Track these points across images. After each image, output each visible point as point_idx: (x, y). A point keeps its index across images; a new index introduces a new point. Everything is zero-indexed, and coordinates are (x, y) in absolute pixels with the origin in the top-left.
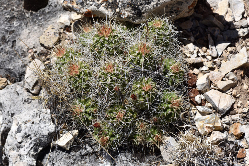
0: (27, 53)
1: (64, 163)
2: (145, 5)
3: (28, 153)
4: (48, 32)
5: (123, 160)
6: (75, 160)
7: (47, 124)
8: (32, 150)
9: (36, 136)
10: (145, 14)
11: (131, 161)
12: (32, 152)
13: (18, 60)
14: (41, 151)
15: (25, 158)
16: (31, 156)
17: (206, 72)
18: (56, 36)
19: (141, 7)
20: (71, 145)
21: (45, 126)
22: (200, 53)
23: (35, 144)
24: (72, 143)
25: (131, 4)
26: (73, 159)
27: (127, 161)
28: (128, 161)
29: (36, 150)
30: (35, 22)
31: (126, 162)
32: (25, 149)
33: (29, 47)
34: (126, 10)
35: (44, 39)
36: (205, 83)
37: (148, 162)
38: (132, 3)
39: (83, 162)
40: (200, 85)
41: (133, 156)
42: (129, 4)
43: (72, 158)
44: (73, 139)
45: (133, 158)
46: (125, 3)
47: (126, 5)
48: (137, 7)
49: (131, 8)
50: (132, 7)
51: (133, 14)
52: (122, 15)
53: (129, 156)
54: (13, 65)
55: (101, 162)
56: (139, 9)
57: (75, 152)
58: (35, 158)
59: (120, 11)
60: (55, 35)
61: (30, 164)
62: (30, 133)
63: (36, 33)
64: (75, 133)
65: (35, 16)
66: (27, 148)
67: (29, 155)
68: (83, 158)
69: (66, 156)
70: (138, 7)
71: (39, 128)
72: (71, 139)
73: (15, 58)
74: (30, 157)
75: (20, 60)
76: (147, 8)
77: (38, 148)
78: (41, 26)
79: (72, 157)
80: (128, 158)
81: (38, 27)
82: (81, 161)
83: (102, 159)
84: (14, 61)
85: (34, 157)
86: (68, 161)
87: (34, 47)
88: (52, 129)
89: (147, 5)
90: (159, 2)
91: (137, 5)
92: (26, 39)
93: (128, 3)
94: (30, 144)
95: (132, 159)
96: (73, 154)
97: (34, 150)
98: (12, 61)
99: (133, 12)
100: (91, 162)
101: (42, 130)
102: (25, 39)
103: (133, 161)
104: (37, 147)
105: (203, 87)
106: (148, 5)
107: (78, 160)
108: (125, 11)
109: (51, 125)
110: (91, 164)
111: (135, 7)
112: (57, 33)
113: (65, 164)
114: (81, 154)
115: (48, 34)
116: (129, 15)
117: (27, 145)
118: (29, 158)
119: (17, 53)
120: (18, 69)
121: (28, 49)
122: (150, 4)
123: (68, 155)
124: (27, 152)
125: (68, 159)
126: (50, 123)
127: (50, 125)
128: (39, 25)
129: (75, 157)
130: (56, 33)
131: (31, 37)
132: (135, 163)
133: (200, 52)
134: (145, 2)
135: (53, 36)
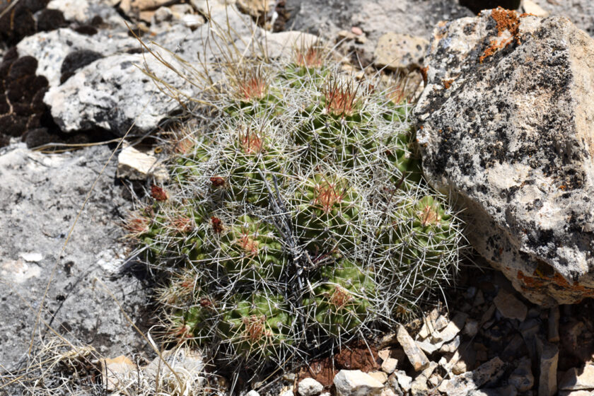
0: (349, 26)
1: (89, 183)
2: (459, 165)
3: (88, 105)
4: (407, 42)
5: (125, 290)
6: (103, 199)
7: (151, 109)
8: (97, 110)
9: (120, 100)
10: (445, 180)
11: (127, 307)
12: (92, 112)
13: (326, 16)
14: (102, 128)
15: (73, 103)
16: (83, 113)
17: (397, 388)
18: (403, 60)
19: (451, 160)
20: (131, 178)
21: (144, 107)
22: (448, 362)
23: (108, 109)
24: (133, 177)
25: (446, 134)
26: (104, 195)
27: (124, 297)
28: (124, 299)
29: (99, 117)
30: (434, 12)
31: (122, 296)
32: (92, 95)
33: (364, 23)
34: (432, 134)
35: (388, 42)
36: (349, 385)
37: (141, 344)
38: (451, 136)
39: (104, 218)
40: (343, 378)
41: (140, 307)
42: (444, 131)
43: (106, 194)
44: (144, 177)
45: (137, 308)
46: (443, 120)
47: (441, 125)
48: (449, 151)
49: (440, 141)
50: (443, 142)
51: (434, 153)
52: (420, 132)
53: (136, 299)
54: (310, 12)
55: (116, 254)
56: (446, 160)
57: (123, 194)
58: (82, 123)
59: (425, 121)
60: (404, 57)
61: (63, 118)
62: (124, 87)
63: (407, 24)
64: (160, 175)
65: (447, 5)
66: (95, 97)
67: (85, 109)
68: (114, 215)
69: (106, 179)
70: (450, 154)
71: (136, 98)
72: (140, 170)
73: (329, 8)
74: (80, 112)
75: (325, 19)
76: (455, 173)
77: (105, 120)
78: (427, 27)
79: (108, 191)
80: (131, 297)
81: (422, 21)
82: (106, 214)
83: (124, 254)
84: (321, 10)
85: (85, 120)
86: (96, 189)
87: (367, 34)
88: (144, 122)
89: (459, 170)
90: (476, 192)
91: (452, 150)
92: (383, 11)
93: (446, 127)
94: (105, 99)
95: (132, 307)
96: (115, 192)
97: (98, 114)
98: (320, 6)
99: (437, 151)
100: (109, 234)
101: (135, 104)
102: (383, 8)
103: (131, 310)
104: (106, 117)
105: (342, 386)
106: (460, 172)
107: (106, 208)
108: (430, 132)
109: (155, 118)
110: (104, 234)
111: (446, 148)
112: (410, 59)
113: (87, 185)
114: (119, 206)
115: (401, 43)
116: (429, 147)
117: (101, 94)
118: (77, 111)
119: (343, 8)
120: (304, 24)
121: (358, 25)
122: (465, 175)
123: (110, 183)
124: (87, 102)
125: (102, 187)
126: (156, 113)
127: (153, 116)
128: (427, 22)
129: (108, 197)
130: (409, 57)
131: (392, 19)
132: (128, 317)
133: (451, 361)
134: (463, 160)
135: (400, 56)
